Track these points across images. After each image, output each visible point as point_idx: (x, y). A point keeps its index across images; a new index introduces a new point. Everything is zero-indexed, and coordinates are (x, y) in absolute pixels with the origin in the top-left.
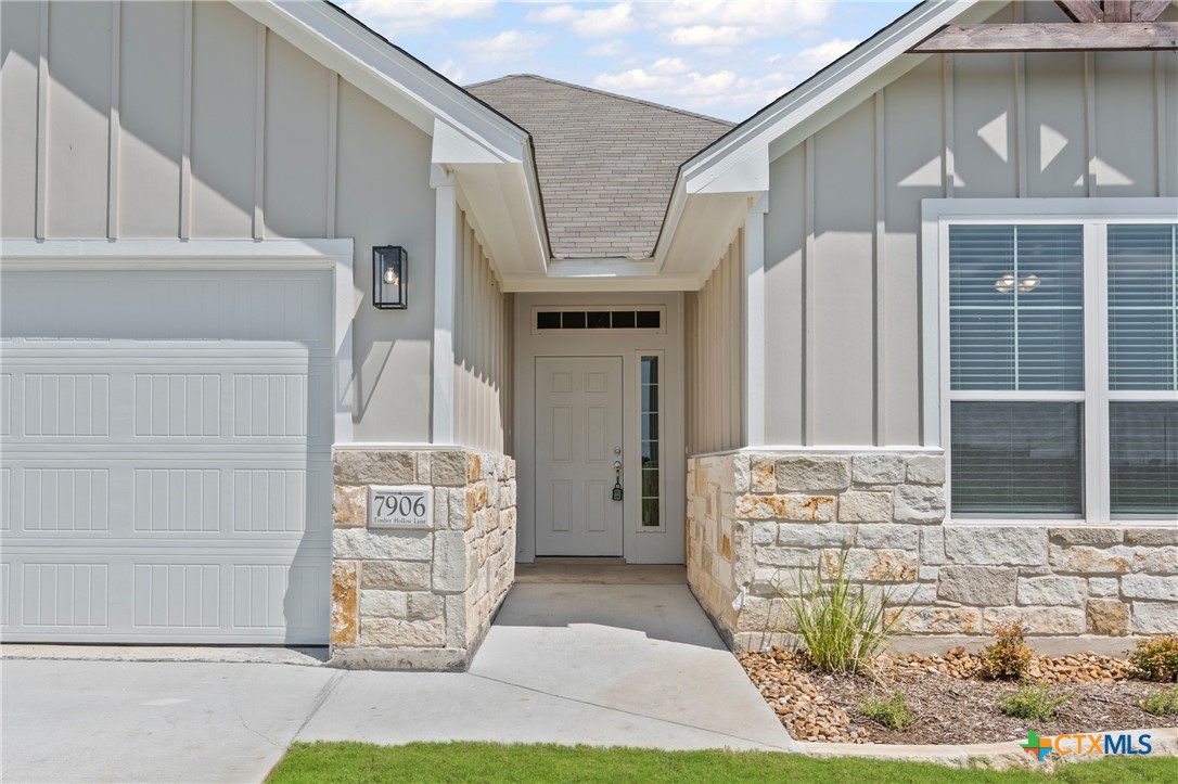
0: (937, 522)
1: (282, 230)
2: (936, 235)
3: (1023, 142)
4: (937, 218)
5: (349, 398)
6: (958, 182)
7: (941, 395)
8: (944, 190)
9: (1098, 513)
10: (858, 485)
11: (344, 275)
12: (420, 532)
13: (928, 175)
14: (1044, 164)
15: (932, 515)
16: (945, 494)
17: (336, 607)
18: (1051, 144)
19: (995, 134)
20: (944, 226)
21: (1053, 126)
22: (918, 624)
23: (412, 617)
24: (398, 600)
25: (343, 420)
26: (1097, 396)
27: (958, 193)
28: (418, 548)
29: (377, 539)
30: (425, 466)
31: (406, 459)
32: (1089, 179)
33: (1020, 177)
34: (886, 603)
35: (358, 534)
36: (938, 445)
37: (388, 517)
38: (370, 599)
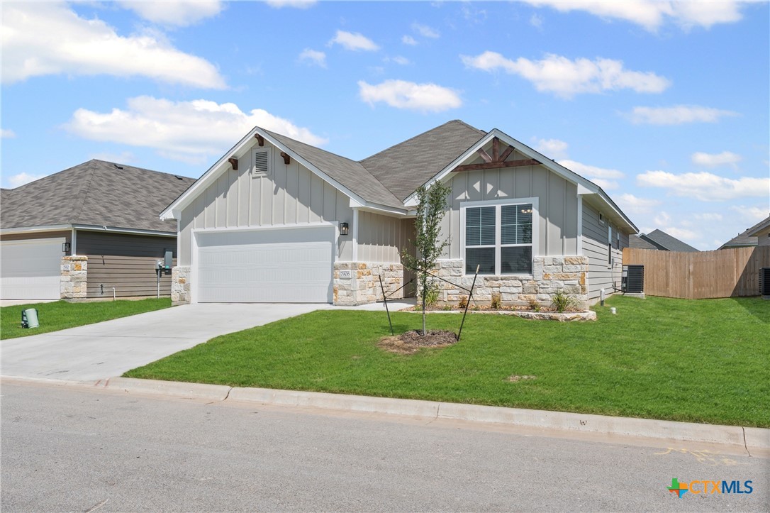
0: (460, 276)
1: (326, 219)
2: (463, 211)
3: (483, 187)
4: (463, 207)
5: (338, 253)
6: (468, 198)
7: (464, 247)
8: (466, 200)
9: (498, 273)
10: (443, 268)
11: (337, 228)
12: (349, 279)
13: (462, 197)
14: (488, 192)
15: (459, 274)
16: (463, 270)
17: (334, 294)
18: (490, 187)
19: (477, 186)
20: (465, 208)
21: (490, 183)
22: (455, 299)
23: (348, 296)
24: (345, 292)
25: (336, 257)
26: (498, 246)
27: (468, 200)
28: (348, 282)
29: (342, 281)
30: (350, 266)
31: (346, 265)
32: (498, 195)
33: (483, 196)
34: (448, 294)
35: (338, 280)
36: (462, 259)
37: (343, 276)
38: (340, 292)
